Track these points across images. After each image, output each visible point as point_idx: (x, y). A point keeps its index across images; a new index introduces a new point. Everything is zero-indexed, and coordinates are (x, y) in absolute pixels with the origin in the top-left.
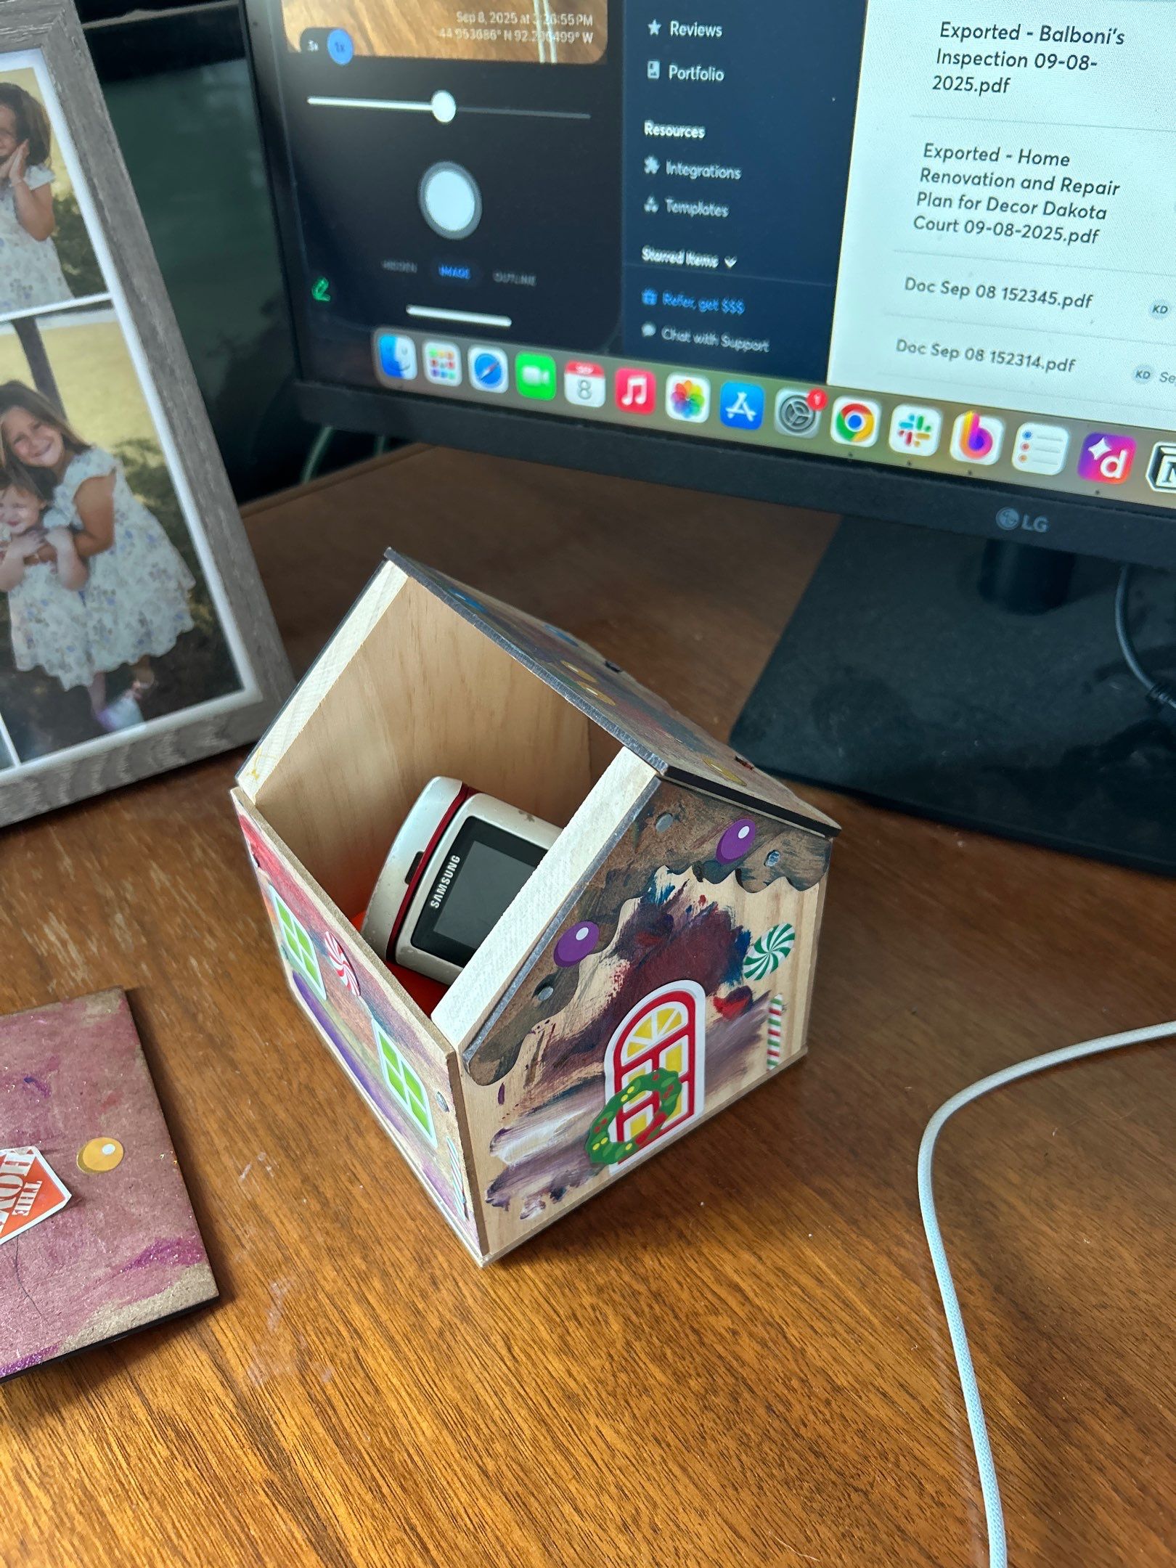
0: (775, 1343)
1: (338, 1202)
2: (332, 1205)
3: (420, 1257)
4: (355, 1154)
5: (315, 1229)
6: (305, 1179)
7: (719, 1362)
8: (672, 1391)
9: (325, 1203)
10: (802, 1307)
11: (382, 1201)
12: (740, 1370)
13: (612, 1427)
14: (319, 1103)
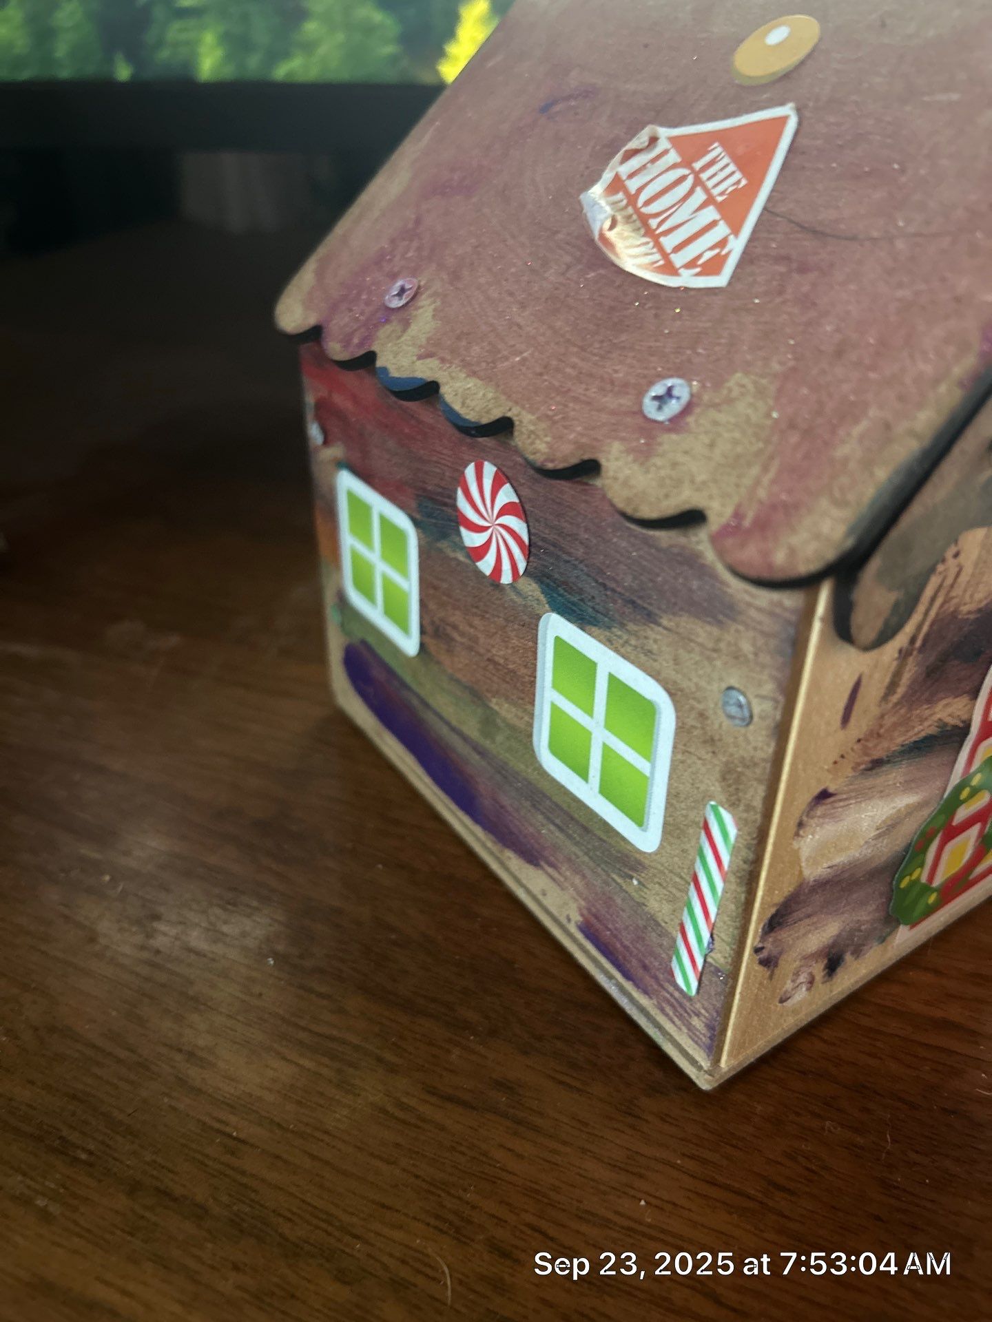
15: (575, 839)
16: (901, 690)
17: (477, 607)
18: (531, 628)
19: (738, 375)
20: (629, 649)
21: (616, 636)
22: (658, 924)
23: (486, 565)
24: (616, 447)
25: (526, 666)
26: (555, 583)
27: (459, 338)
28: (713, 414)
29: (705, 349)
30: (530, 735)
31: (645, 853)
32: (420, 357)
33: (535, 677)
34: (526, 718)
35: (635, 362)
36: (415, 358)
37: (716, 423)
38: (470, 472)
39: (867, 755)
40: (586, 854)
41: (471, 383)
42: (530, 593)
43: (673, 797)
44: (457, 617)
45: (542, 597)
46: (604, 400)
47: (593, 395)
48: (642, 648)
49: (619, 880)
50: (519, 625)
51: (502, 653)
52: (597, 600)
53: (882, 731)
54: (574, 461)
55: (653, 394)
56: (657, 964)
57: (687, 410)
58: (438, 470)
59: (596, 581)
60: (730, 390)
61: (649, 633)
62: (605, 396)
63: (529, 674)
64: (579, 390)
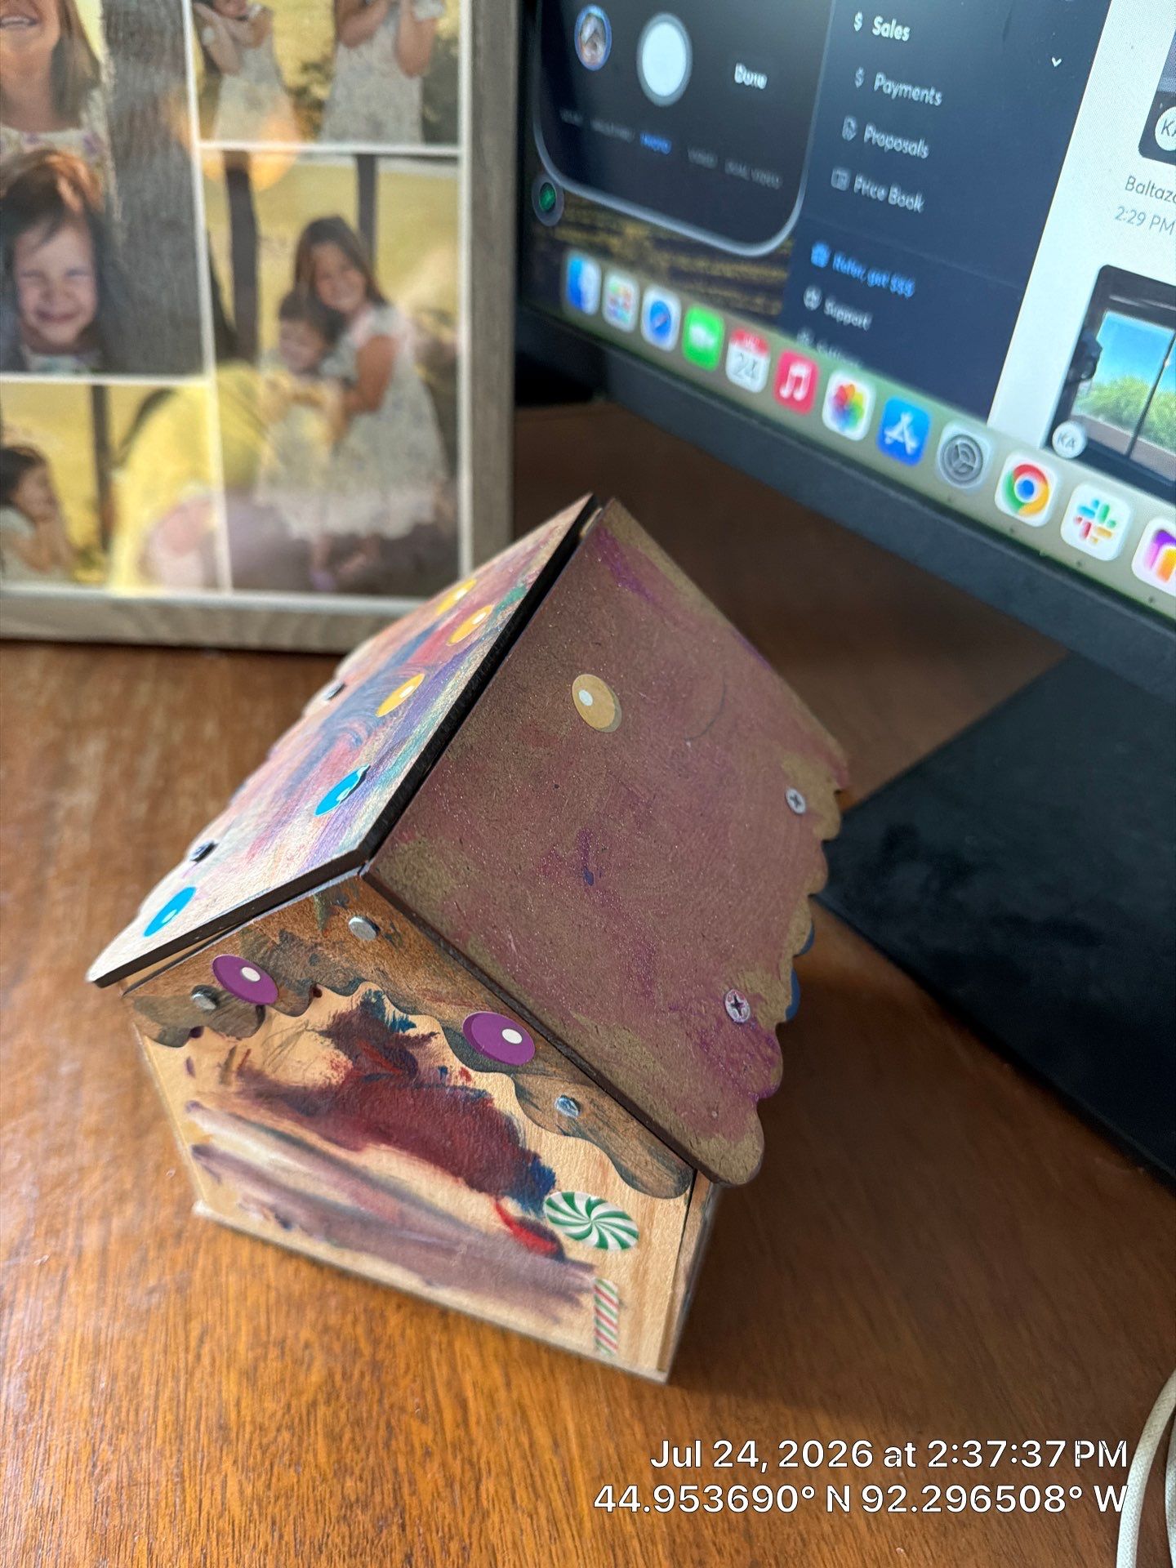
0: (462, 1487)
7: (390, 1475)
8: (324, 1480)
10: (519, 1464)
12: (406, 1497)
13: (240, 1483)
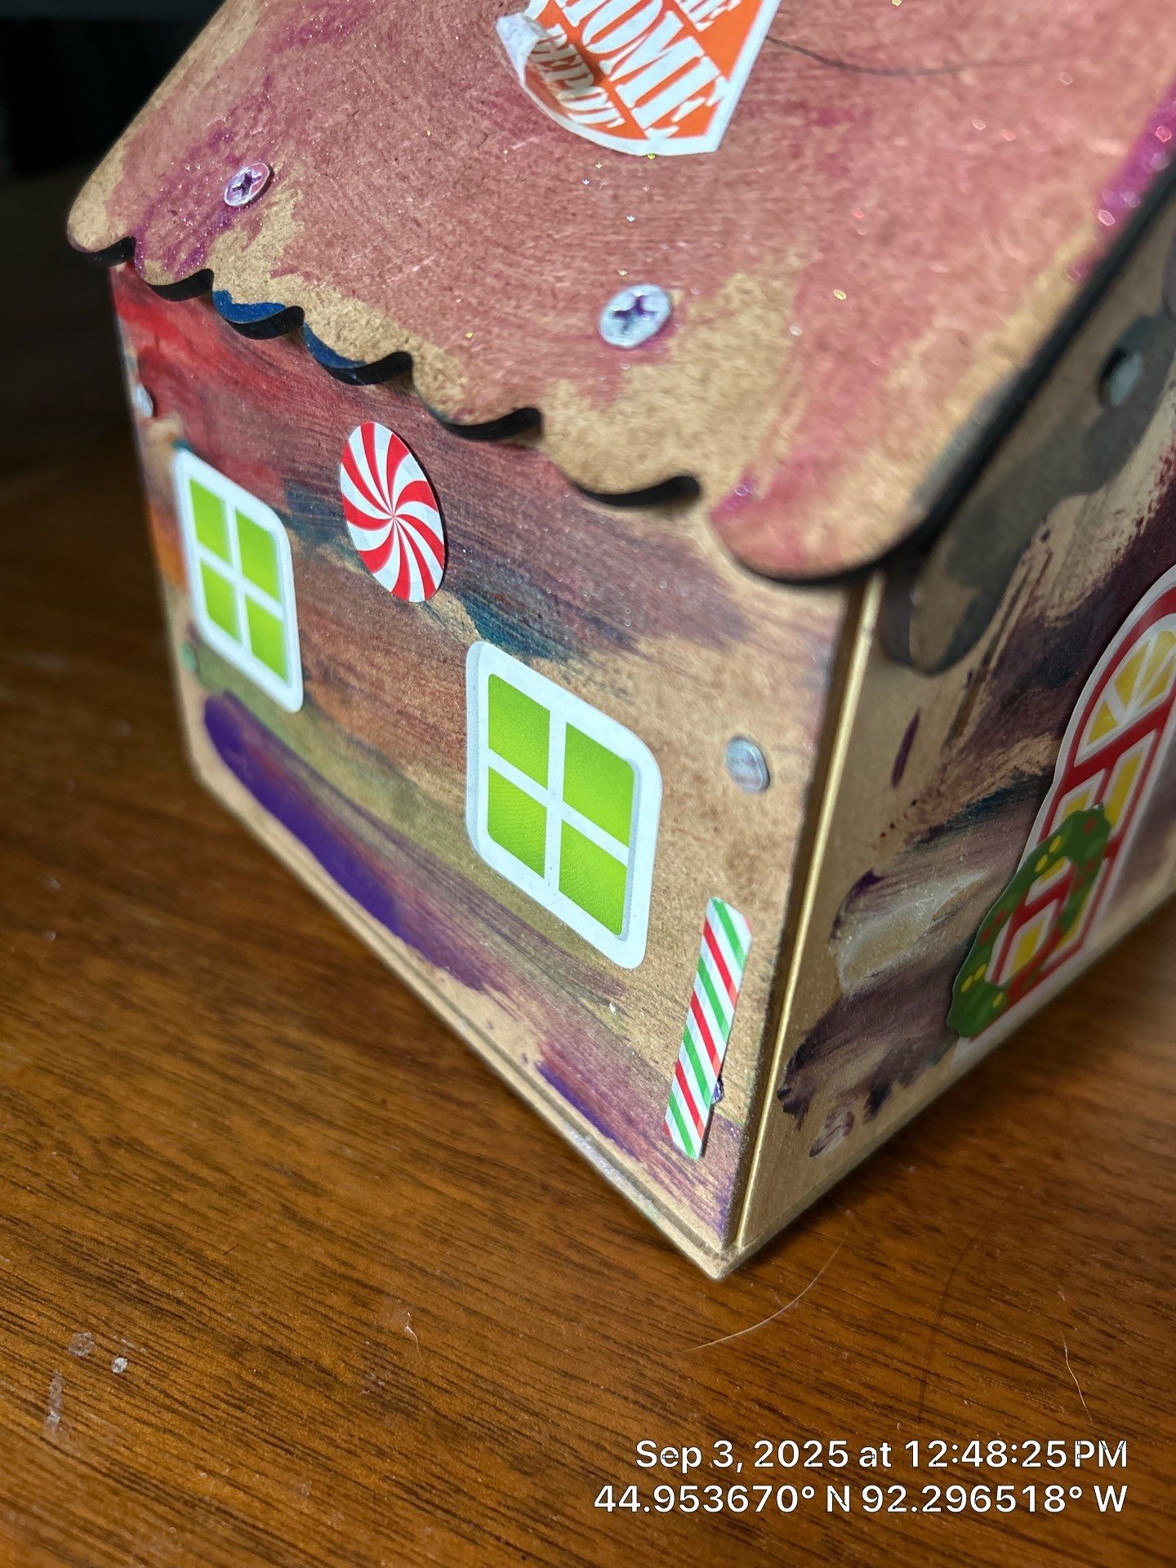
1: (361, 1364)
2: (348, 1378)
3: (649, 1395)
4: (330, 1235)
5: (342, 1463)
6: (238, 1349)
9: (325, 1380)
11: (470, 1312)
14: (169, 1164)
15: (529, 953)
16: (969, 730)
17: (378, 638)
18: (455, 662)
19: (740, 276)
20: (593, 688)
21: (575, 670)
22: (645, 1064)
23: (387, 576)
24: (564, 388)
25: (451, 720)
26: (484, 598)
27: (330, 244)
28: (703, 333)
29: (686, 241)
30: (462, 816)
31: (624, 969)
32: (274, 274)
33: (465, 734)
34: (456, 791)
35: (585, 264)
36: (268, 276)
37: (708, 347)
38: (355, 440)
39: (922, 821)
40: (544, 972)
41: (350, 306)
42: (451, 614)
43: (660, 891)
44: (351, 654)
45: (468, 620)
46: (545, 320)
47: (528, 315)
48: (612, 687)
49: (591, 1007)
50: (439, 660)
51: (417, 702)
52: (546, 620)
53: (943, 789)
54: (503, 410)
55: (615, 308)
56: (646, 1116)
57: (666, 328)
58: (310, 441)
59: (544, 593)
60: (728, 299)
61: (621, 663)
62: (545, 315)
63: (457, 729)
64: (508, 307)
